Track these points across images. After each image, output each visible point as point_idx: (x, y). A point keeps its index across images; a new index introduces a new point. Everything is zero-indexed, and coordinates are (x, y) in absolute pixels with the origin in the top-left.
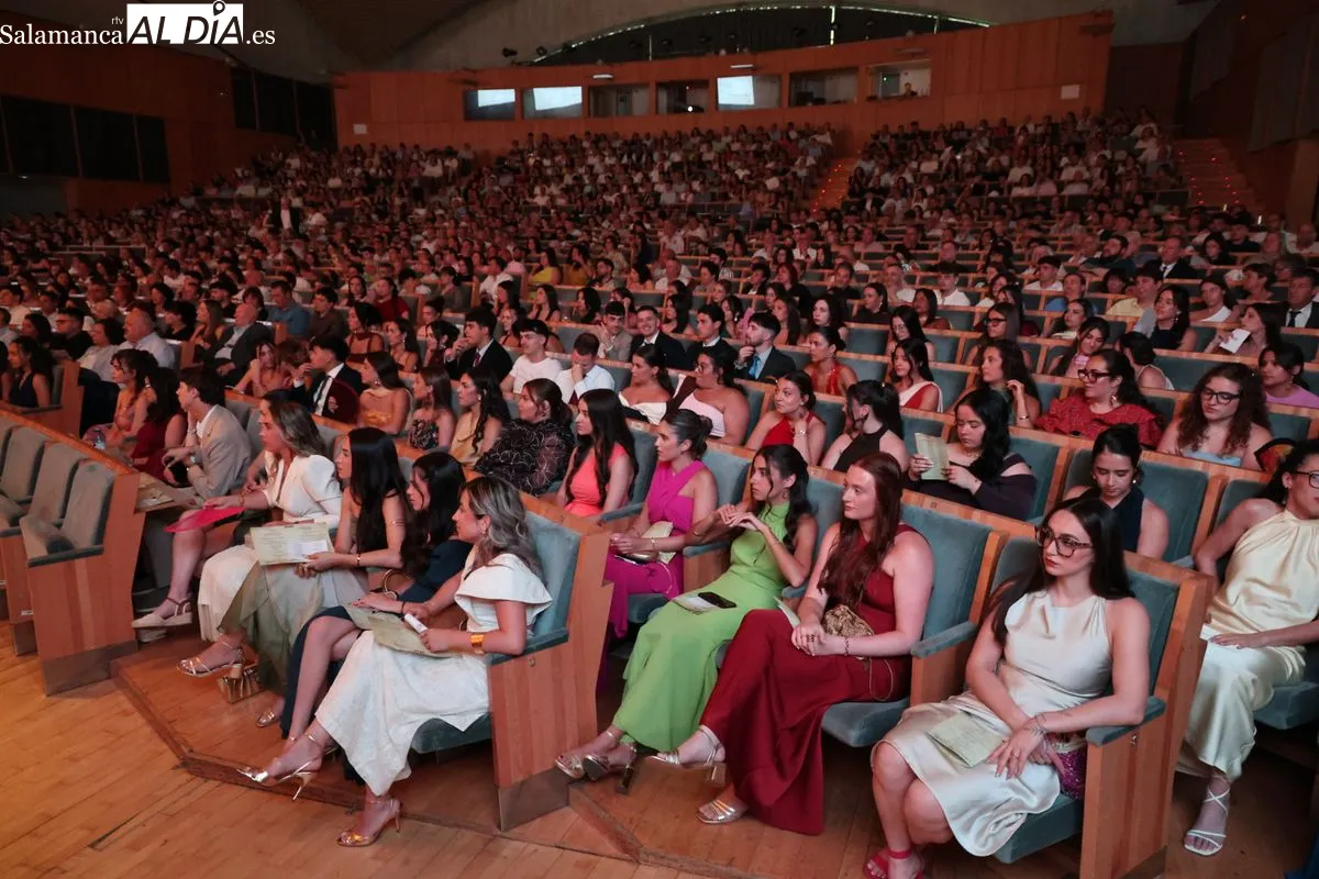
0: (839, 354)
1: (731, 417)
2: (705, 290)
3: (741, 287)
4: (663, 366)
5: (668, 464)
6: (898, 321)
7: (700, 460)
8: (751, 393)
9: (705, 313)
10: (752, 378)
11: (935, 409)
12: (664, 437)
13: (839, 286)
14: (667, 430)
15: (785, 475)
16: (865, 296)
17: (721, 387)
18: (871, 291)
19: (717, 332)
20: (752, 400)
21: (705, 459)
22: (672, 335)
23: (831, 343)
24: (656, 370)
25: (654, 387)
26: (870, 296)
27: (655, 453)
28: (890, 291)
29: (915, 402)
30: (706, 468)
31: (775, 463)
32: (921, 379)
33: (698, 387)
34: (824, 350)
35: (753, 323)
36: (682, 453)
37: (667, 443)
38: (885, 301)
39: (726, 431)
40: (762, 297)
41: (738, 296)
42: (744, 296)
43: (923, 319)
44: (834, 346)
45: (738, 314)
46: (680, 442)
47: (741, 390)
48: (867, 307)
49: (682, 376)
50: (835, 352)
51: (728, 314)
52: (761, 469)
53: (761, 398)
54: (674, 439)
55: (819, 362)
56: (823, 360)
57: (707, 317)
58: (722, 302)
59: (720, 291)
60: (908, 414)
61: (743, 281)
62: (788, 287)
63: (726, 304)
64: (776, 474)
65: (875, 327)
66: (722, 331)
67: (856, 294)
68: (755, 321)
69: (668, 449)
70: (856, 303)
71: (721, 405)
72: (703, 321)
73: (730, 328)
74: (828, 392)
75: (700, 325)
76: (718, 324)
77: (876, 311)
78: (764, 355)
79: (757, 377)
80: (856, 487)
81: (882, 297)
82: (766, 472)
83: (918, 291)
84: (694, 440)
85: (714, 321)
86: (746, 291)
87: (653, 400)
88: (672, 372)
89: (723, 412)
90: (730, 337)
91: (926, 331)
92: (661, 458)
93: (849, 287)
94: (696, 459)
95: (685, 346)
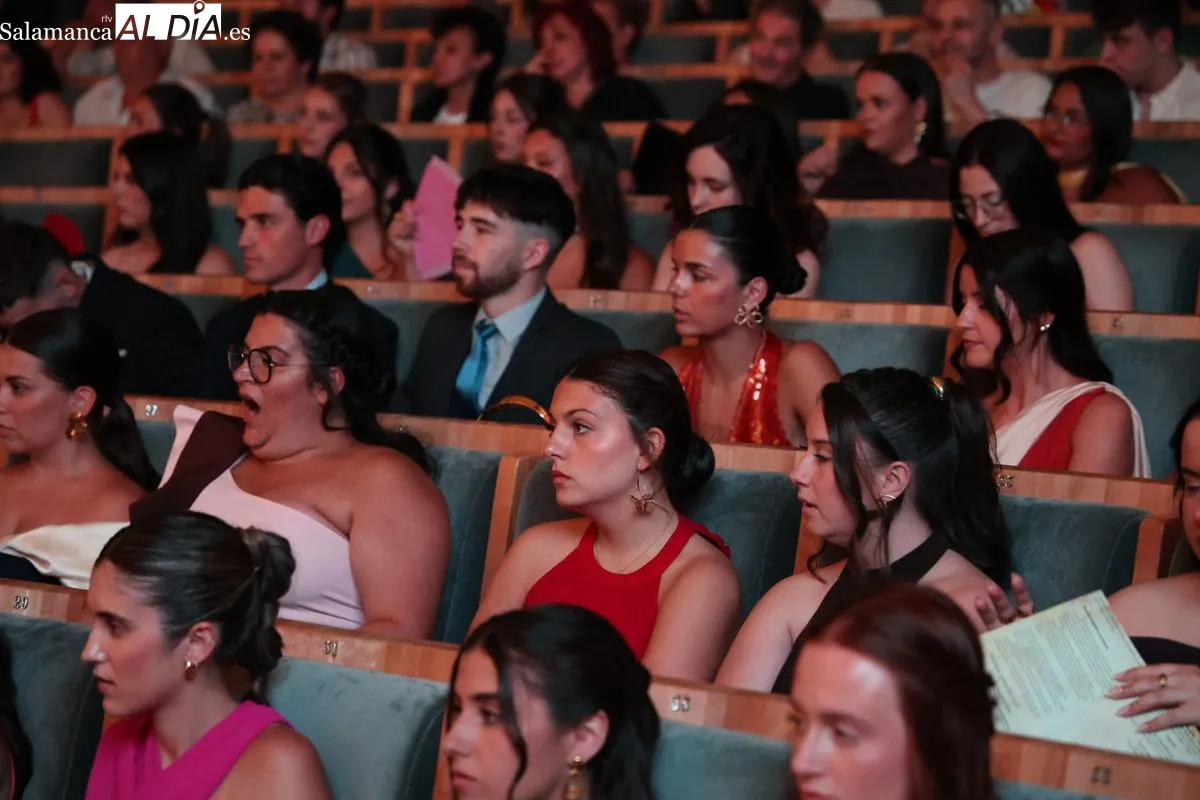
0: (784, 309)
1: (374, 549)
2: (270, 119)
3: (406, 101)
4: (113, 385)
5: (143, 725)
6: (978, 181)
7: (261, 699)
8: (448, 462)
9: (270, 186)
10: (463, 408)
11: (1124, 468)
12: (112, 622)
13: (766, 76)
14: (127, 597)
15: (567, 719)
16: (860, 104)
17: (334, 441)
18: (882, 85)
19: (317, 255)
20: (454, 490)
21: (284, 696)
22: (144, 279)
23: (746, 275)
24: (84, 400)
25: (78, 465)
26: (878, 101)
27: (88, 689)
28: (953, 85)
29: (1052, 451)
30: (285, 727)
31: (532, 675)
32: (1064, 376)
33: (246, 450)
34: (721, 299)
35: (473, 211)
36: (189, 674)
37: (129, 645)
38: (935, 117)
39: (362, 605)
40: (480, 130)
41: (399, 130)
42: (420, 131)
43: (1073, 179)
44: (760, 286)
45: (391, 191)
46: (177, 632)
47: (416, 454)
48: (873, 143)
49: (187, 417)
50: (764, 306)
51: (355, 190)
52: (481, 699)
53: (487, 478)
54: (150, 626)
55: (706, 339)
56: (723, 332)
57: (274, 202)
58: (330, 147)
59: (322, 116)
60: (1025, 490)
61: (412, 76)
62: (580, 90)
63: (342, 160)
64: (534, 716)
65: (902, 210)
66: (335, 250)
67: (836, 102)
68: (482, 199)
69: (132, 665)
70: (832, 132)
71: (341, 509)
72: (261, 218)
73: (365, 245)
74: (744, 437)
75: (251, 231)
76: (318, 228)
77: (906, 156)
78: (512, 317)
79: (483, 401)
80: (833, 721)
81: (921, 107)
82: (500, 710)
83: (1058, 80)
84: (231, 623)
85: (304, 214)
86: (425, 111)
87: (78, 514)
88: (146, 410)
89: (347, 535)
90: (363, 273)
91: (1080, 212)
92: (113, 707)
93: (805, 78)
94: (248, 697)
95: (201, 317)
